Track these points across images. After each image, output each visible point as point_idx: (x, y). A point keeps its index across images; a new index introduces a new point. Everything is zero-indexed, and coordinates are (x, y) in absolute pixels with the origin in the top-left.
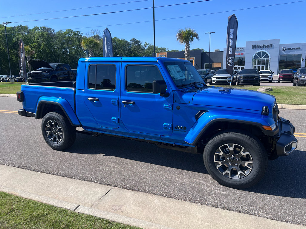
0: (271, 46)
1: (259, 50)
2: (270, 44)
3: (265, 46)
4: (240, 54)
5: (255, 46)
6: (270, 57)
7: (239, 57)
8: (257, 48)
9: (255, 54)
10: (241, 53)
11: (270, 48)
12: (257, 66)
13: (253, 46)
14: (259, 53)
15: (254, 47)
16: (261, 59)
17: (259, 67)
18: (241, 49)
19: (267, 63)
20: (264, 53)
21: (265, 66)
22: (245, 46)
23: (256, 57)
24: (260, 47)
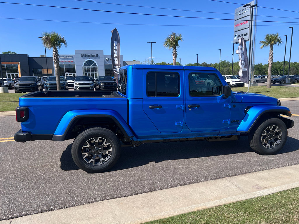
0: (97, 56)
1: (87, 59)
2: (96, 54)
3: (92, 55)
4: (69, 62)
5: (84, 54)
6: (97, 66)
7: (70, 64)
8: (85, 57)
9: (84, 62)
10: (71, 61)
11: (96, 58)
12: (87, 73)
13: (81, 55)
14: (88, 62)
15: (83, 56)
16: (90, 67)
17: (89, 74)
18: (70, 56)
19: (96, 71)
20: (92, 62)
21: (94, 73)
22: (75, 54)
23: (85, 65)
24: (88, 56)
